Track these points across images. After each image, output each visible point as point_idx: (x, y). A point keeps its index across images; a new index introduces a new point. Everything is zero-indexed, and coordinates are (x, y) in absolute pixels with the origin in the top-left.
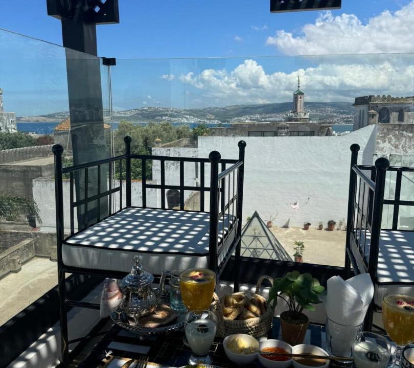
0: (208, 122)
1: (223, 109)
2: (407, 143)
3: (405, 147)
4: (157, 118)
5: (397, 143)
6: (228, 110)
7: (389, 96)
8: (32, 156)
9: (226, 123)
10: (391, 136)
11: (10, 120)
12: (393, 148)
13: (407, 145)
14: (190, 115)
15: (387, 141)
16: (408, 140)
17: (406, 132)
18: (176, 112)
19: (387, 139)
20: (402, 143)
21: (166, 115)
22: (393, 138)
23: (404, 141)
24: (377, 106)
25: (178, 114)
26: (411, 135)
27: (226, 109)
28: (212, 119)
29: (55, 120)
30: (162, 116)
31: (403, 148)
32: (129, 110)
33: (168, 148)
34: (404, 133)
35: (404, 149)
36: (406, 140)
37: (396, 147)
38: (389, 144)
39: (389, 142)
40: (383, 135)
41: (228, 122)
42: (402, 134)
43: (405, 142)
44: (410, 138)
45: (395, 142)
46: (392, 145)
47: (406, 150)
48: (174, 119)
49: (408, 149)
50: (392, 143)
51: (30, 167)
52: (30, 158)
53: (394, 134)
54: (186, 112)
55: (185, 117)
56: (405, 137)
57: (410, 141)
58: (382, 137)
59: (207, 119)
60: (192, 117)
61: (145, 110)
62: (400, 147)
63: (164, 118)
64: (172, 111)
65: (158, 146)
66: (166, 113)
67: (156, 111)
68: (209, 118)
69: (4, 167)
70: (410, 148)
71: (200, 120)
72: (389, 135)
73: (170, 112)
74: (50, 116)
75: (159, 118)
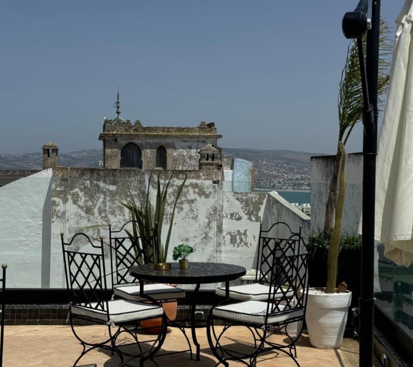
2: (108, 204)
3: (105, 210)
5: (90, 203)
7: (138, 123)
10: (77, 190)
12: (83, 214)
13: (107, 208)
15: (70, 201)
16: (108, 198)
17: (105, 182)
19: (69, 197)
20: (99, 203)
22: (81, 194)
23: (101, 200)
24: (116, 140)
26: (113, 188)
31: (100, 212)
34: (102, 184)
35: (103, 215)
36: (105, 198)
37: (88, 211)
38: (75, 207)
39: (75, 202)
40: (62, 188)
42: (98, 187)
43: (104, 202)
44: (113, 194)
45: (86, 201)
46: (80, 207)
47: (106, 216)
49: (110, 216)
50: (81, 203)
53: (82, 187)
56: (104, 193)
57: (112, 201)
58: (61, 192)
62: (96, 211)
70: (113, 213)
72: (72, 188)
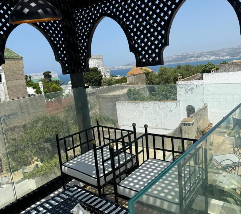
0: (222, 58)
1: (233, 48)
4: (188, 59)
6: (236, 49)
8: (116, 89)
9: (235, 57)
11: (107, 71)
14: (209, 55)
18: (200, 54)
21: (194, 57)
25: (201, 55)
27: (235, 48)
28: (225, 56)
29: (131, 66)
30: (191, 57)
32: (171, 57)
33: (187, 81)
41: (236, 56)
48: (199, 58)
51: (115, 95)
52: (115, 90)
54: (207, 53)
55: (206, 57)
59: (222, 56)
60: (211, 56)
61: (180, 55)
63: (192, 58)
64: (198, 54)
65: (180, 81)
66: (194, 55)
67: (187, 55)
68: (223, 55)
69: (103, 96)
71: (217, 57)
73: (196, 54)
74: (128, 65)
75: (189, 59)
